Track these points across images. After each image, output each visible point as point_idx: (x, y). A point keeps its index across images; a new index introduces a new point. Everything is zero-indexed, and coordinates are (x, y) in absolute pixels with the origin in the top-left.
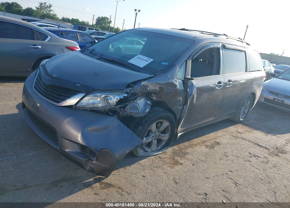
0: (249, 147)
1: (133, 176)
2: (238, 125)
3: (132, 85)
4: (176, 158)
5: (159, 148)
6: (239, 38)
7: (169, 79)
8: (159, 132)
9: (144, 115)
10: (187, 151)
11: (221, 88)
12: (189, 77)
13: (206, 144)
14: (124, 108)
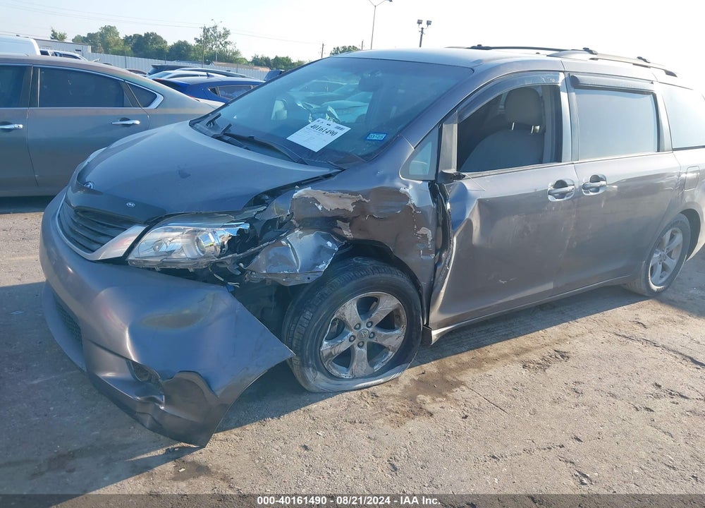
0: (657, 368)
1: (277, 447)
2: (645, 302)
3: (267, 197)
4: (421, 397)
5: (377, 368)
6: (640, 58)
7: (383, 178)
8: (370, 325)
9: (313, 278)
10: (463, 378)
11: (565, 199)
12: (453, 171)
13: (524, 357)
14: (248, 260)
